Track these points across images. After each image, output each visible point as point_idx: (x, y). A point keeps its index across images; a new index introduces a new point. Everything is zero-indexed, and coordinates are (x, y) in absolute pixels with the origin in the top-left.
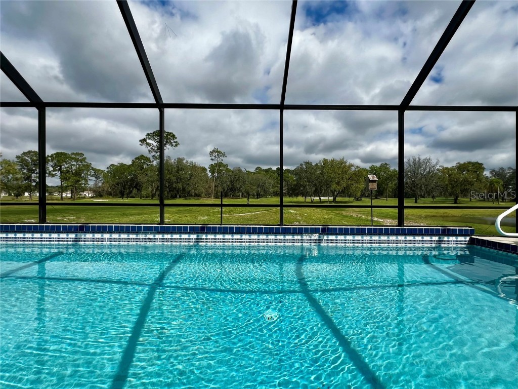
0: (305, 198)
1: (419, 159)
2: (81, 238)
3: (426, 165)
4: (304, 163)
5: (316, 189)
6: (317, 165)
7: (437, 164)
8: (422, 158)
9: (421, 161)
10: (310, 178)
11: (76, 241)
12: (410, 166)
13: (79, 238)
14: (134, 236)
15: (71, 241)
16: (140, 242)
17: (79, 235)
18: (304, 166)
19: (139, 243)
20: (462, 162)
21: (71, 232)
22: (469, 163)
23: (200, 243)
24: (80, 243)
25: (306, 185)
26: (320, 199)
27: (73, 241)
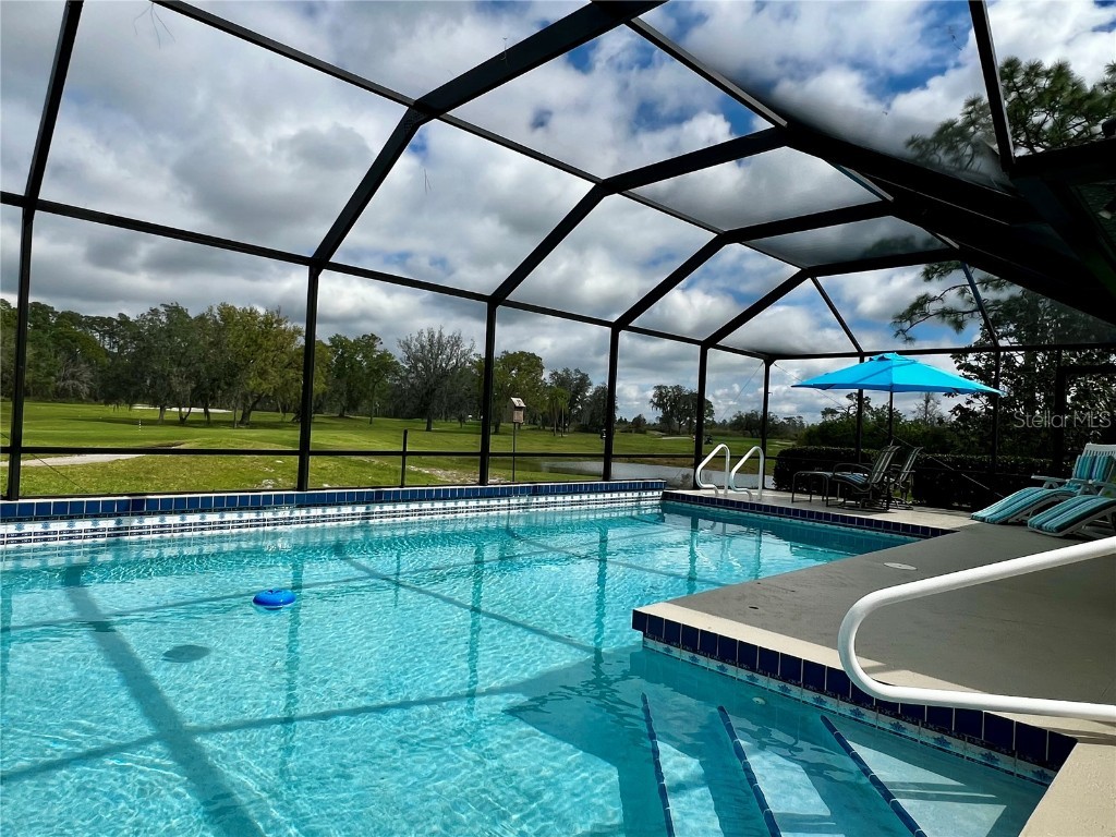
0: (162, 409)
1: (441, 336)
2: (132, 528)
3: (452, 350)
4: (162, 309)
5: (199, 387)
6: (202, 318)
7: (471, 350)
8: (447, 334)
9: (444, 340)
10: (183, 354)
11: (118, 535)
12: (423, 347)
13: (127, 528)
14: (253, 516)
15: (104, 536)
16: (264, 525)
17: (126, 521)
18: (164, 319)
19: (261, 529)
20: (511, 352)
21: (81, 517)
22: (522, 353)
23: (371, 521)
24: (126, 538)
25: (170, 373)
26: (207, 413)
27: (109, 536)
